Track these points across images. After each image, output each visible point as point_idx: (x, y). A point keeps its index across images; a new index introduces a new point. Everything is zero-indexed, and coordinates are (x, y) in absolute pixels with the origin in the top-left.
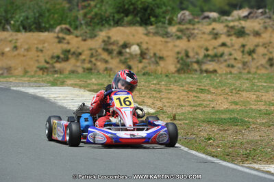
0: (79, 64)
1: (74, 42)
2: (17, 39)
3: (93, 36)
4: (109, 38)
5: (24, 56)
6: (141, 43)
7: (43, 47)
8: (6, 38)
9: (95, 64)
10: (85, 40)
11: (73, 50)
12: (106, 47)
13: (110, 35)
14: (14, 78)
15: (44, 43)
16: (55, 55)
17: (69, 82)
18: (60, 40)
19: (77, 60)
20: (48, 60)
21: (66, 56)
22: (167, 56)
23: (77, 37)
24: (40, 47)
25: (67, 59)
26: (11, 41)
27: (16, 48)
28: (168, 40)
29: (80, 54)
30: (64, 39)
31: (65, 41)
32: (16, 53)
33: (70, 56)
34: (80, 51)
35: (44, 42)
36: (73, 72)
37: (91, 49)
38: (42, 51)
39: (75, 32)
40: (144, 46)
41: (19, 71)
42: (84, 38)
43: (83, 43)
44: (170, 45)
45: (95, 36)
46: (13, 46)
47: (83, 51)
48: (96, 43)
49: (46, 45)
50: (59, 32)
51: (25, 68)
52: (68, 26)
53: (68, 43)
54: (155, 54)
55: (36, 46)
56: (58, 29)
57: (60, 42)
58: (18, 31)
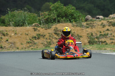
0: (45, 40)
1: (41, 30)
3: (49, 28)
4: (57, 28)
5: (20, 37)
7: (28, 33)
9: (52, 40)
10: (46, 29)
11: (41, 34)
12: (56, 32)
13: (57, 27)
15: (28, 31)
16: (34, 36)
18: (35, 30)
19: (44, 38)
20: (31, 39)
22: (83, 36)
23: (42, 28)
24: (27, 33)
26: (13, 31)
27: (16, 34)
28: (83, 28)
31: (38, 30)
32: (16, 36)
33: (40, 37)
37: (49, 34)
38: (27, 35)
40: (73, 32)
42: (46, 28)
43: (45, 31)
44: (84, 30)
45: (51, 28)
47: (46, 34)
48: (51, 31)
49: (29, 32)
53: (39, 31)
54: (78, 35)
55: (25, 33)
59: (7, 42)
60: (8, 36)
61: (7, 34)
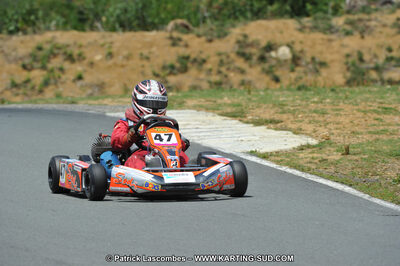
0: (203, 76)
1: (195, 44)
2: (112, 43)
3: (222, 35)
4: (245, 36)
5: (123, 66)
6: (293, 43)
7: (150, 53)
8: (96, 41)
9: (226, 76)
10: (210, 41)
11: (193, 56)
12: (242, 50)
13: (247, 32)
14: (110, 100)
15: (151, 47)
16: (168, 63)
17: (190, 102)
18: (175, 42)
19: (200, 70)
20: (158, 71)
21: (183, 65)
22: (332, 61)
23: (199, 36)
24: (145, 52)
25: (184, 70)
26: (102, 46)
27: (110, 55)
28: (333, 37)
29: (204, 61)
30: (180, 40)
31: (182, 43)
32: (110, 62)
33: (189, 65)
34: (203, 56)
35: (151, 45)
36: (194, 88)
37: (220, 54)
38: (148, 58)
39: (196, 30)
40: (298, 47)
41: (117, 88)
42: (209, 37)
43: (207, 45)
44: (336, 44)
45: (226, 35)
46: (106, 52)
47: (209, 57)
48: (227, 45)
49: (154, 49)
50: (172, 30)
51: (125, 85)
52: (185, 21)
53: (186, 46)
54: (313, 59)
55: (139, 52)
56: (171, 25)
57: (174, 45)
58: (114, 30)
59: (79, 83)
60: (85, 62)
61: (80, 55)
